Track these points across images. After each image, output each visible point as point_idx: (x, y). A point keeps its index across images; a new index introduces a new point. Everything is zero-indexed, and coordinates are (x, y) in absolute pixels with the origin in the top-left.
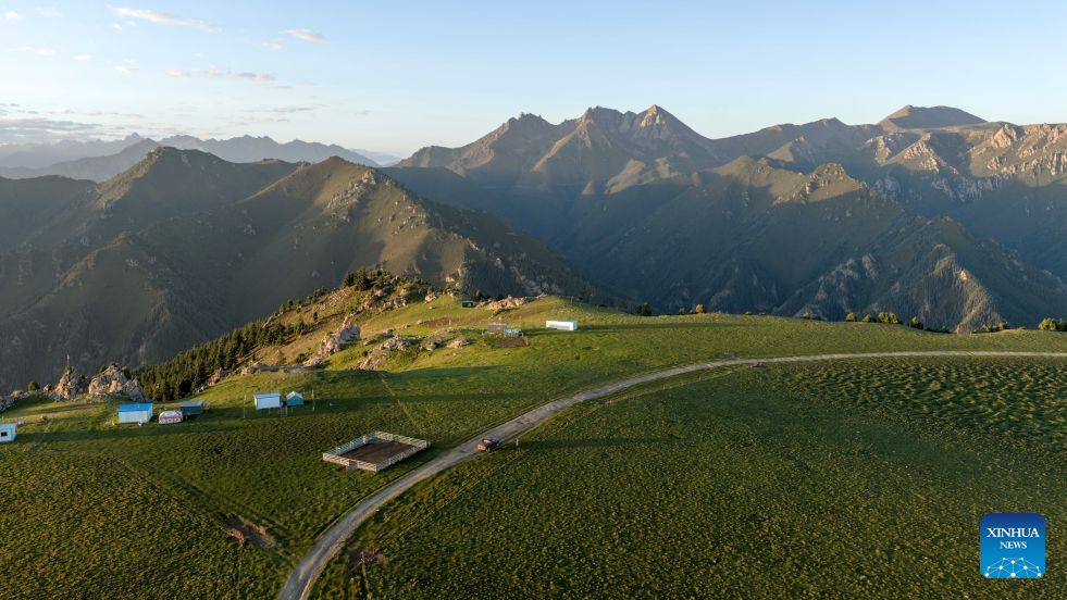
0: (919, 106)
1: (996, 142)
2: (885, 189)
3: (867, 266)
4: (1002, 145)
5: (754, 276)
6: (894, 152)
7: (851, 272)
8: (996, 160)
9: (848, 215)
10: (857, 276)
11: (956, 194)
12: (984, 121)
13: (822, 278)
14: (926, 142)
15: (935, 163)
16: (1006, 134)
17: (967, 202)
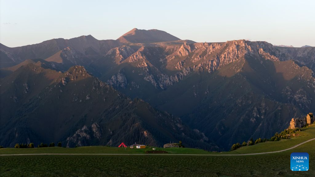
0: (142, 29)
1: (180, 52)
2: (117, 81)
3: (94, 130)
4: (184, 55)
5: (28, 139)
6: (125, 57)
7: (85, 134)
8: (180, 64)
9: (88, 98)
10: (88, 136)
11: (158, 84)
12: (179, 39)
13: (68, 139)
14: (141, 52)
15: (146, 65)
16: (185, 48)
17: (165, 89)
